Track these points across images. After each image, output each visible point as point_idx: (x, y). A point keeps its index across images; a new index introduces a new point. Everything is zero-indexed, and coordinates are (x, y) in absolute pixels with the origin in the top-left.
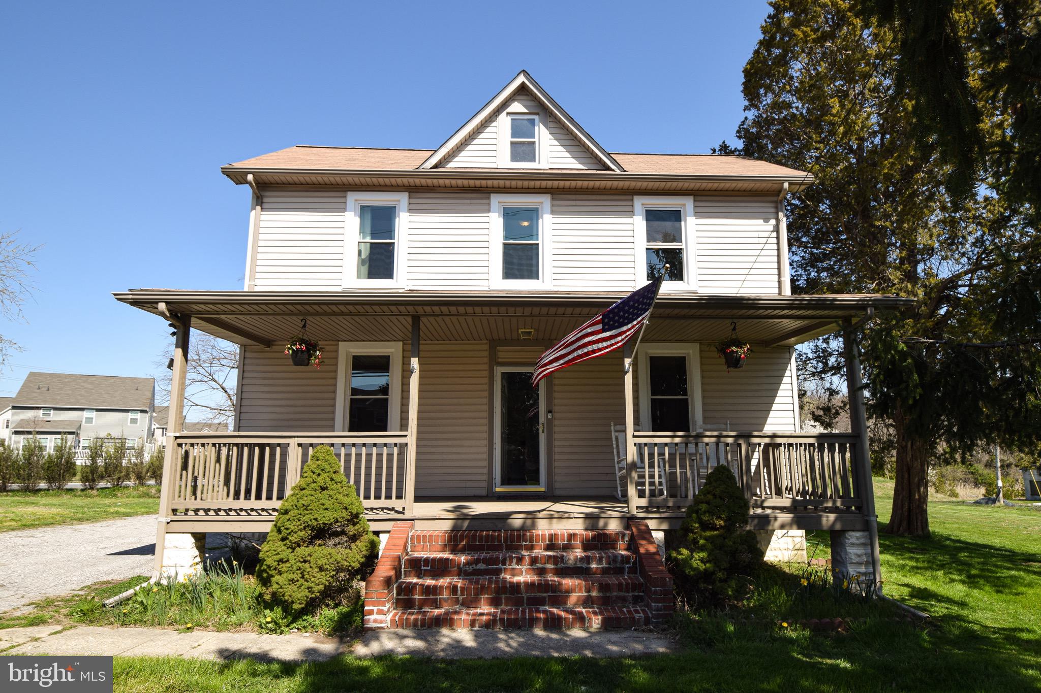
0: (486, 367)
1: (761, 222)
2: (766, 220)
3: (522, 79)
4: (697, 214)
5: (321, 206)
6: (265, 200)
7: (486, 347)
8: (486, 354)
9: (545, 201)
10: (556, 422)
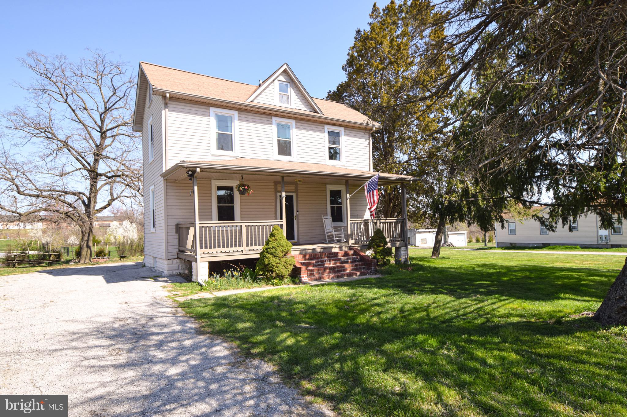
0: (273, 193)
1: (364, 140)
2: (366, 140)
3: (285, 67)
4: (345, 135)
5: (199, 112)
6: (169, 105)
7: (273, 184)
8: (273, 187)
9: (293, 122)
10: (299, 215)
